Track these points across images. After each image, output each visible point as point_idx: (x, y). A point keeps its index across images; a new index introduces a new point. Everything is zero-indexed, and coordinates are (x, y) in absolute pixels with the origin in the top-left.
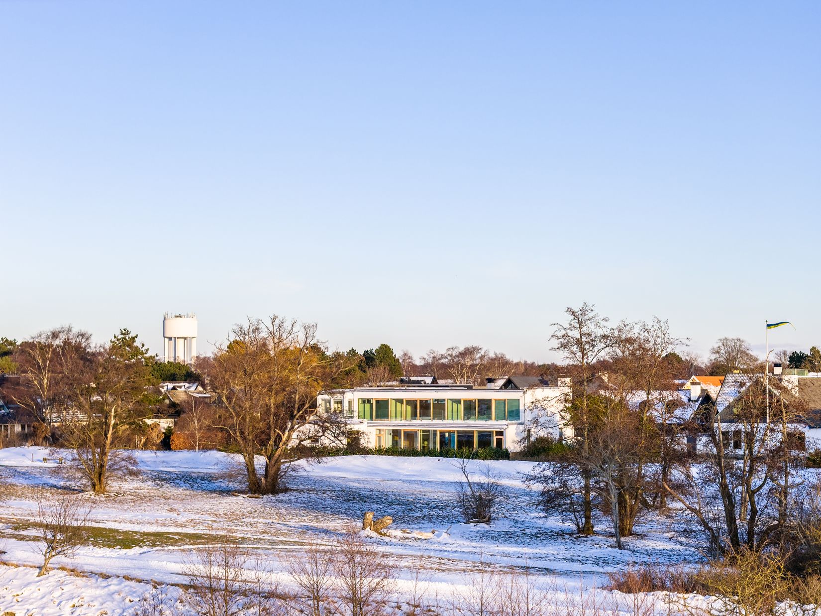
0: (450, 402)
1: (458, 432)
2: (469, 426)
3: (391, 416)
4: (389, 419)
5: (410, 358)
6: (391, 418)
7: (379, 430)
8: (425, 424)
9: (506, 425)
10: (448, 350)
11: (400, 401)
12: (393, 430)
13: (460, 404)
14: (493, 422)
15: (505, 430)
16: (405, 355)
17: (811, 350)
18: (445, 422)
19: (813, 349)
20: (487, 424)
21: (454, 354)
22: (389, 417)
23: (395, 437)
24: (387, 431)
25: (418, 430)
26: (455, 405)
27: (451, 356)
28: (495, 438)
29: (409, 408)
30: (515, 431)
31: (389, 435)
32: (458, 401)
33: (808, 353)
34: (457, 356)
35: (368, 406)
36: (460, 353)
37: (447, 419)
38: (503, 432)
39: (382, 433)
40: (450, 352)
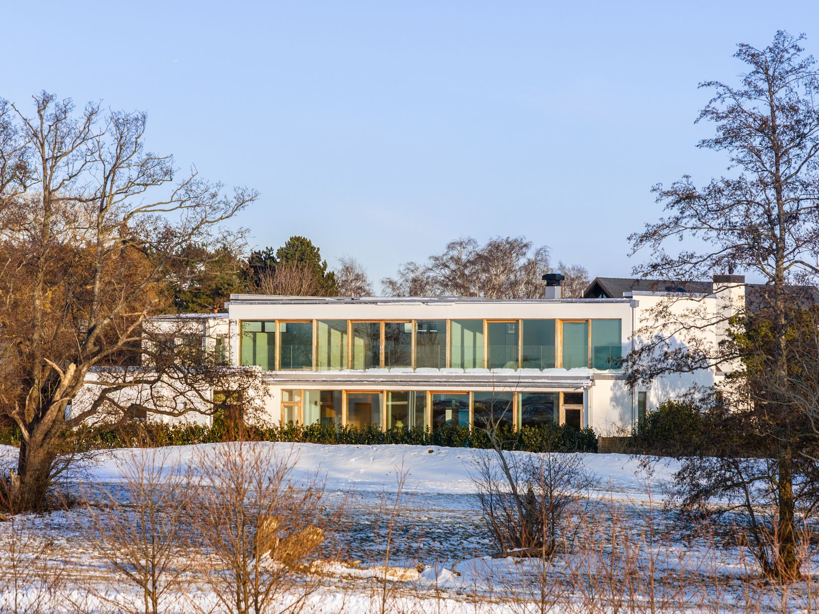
0: (457, 327)
1: (476, 393)
2: (502, 381)
3: (317, 361)
4: (314, 368)
6: (317, 365)
7: (290, 392)
8: (397, 376)
9: (588, 378)
10: (451, 246)
11: (339, 325)
12: (323, 393)
13: (482, 332)
14: (558, 372)
15: (586, 389)
18: (445, 372)
20: (547, 378)
21: (464, 258)
22: (314, 362)
23: (328, 410)
24: (308, 394)
25: (382, 392)
26: (468, 334)
27: (457, 261)
28: (563, 409)
29: (360, 342)
30: (611, 394)
31: (313, 406)
32: (474, 325)
34: (473, 263)
35: (262, 339)
36: (480, 257)
37: (451, 366)
38: (582, 394)
39: (297, 399)
40: (454, 253)
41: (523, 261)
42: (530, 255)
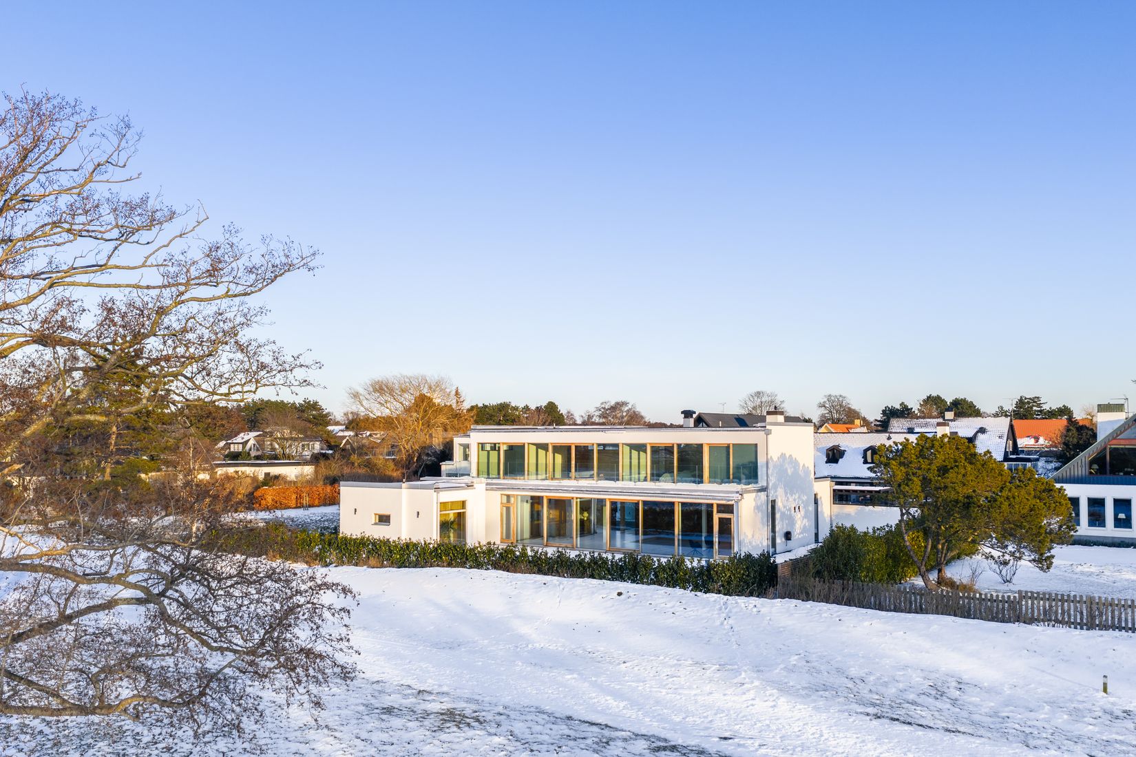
0: (627, 449)
1: (645, 503)
2: (664, 493)
3: (528, 471)
4: (526, 476)
5: (572, 415)
6: (528, 475)
7: (508, 497)
8: (583, 487)
9: (737, 492)
10: (602, 404)
11: (544, 447)
12: (533, 498)
13: (645, 451)
14: (707, 486)
15: (737, 502)
16: (569, 412)
17: (901, 405)
18: (619, 484)
19: (902, 404)
20: (702, 491)
21: (606, 407)
22: (526, 472)
23: (536, 506)
24: (519, 497)
25: (573, 498)
26: (635, 453)
27: (604, 408)
28: (716, 517)
29: (559, 458)
30: (753, 504)
31: (525, 504)
32: (640, 448)
33: (898, 407)
34: (609, 409)
35: (494, 454)
36: (612, 407)
37: (623, 480)
38: (733, 505)
39: (512, 500)
40: (603, 406)
41: (626, 409)
42: (630, 407)
